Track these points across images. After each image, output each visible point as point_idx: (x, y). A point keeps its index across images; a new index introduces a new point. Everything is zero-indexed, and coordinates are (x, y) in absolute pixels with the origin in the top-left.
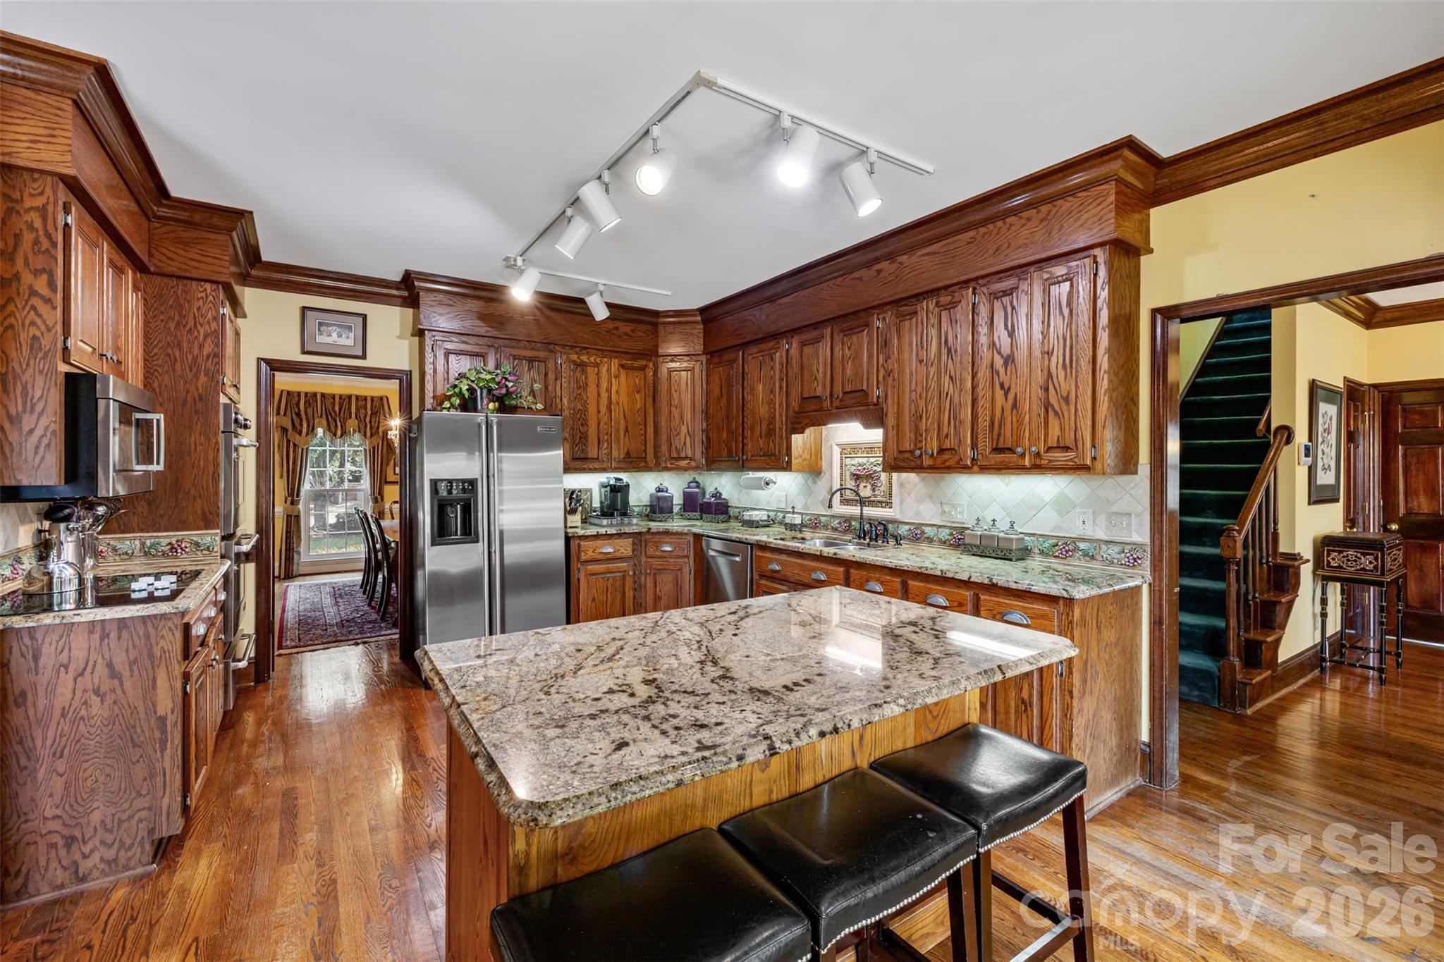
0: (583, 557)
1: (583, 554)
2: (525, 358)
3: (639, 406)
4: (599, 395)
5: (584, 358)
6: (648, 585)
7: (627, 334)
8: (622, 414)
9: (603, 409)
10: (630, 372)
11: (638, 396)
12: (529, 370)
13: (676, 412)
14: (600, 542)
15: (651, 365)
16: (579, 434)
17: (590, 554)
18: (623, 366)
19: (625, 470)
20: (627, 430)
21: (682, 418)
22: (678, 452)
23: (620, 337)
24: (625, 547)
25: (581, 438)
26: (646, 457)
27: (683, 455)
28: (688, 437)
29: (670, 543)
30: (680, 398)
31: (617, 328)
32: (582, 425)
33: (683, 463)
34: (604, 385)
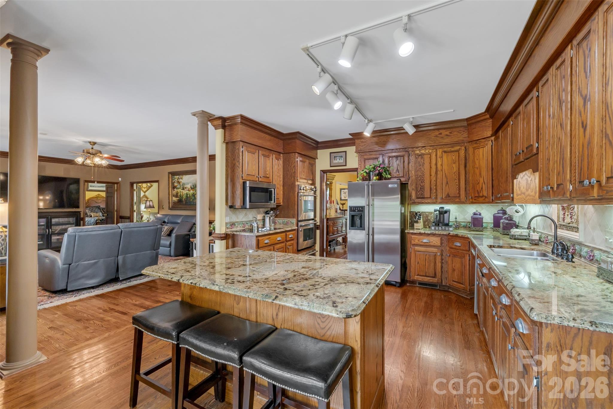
0: (413, 242)
1: (413, 241)
2: (394, 156)
3: (455, 170)
4: (431, 167)
5: (423, 152)
6: (449, 262)
7: (447, 135)
8: (444, 176)
9: (433, 174)
10: (449, 154)
11: (454, 166)
12: (396, 161)
13: (477, 172)
14: (421, 237)
15: (463, 148)
16: (420, 187)
17: (416, 242)
18: (445, 152)
19: (447, 203)
20: (447, 183)
21: (480, 174)
22: (478, 193)
23: (442, 137)
24: (436, 241)
25: (421, 188)
26: (459, 196)
27: (481, 195)
28: (484, 185)
29: (460, 242)
30: (479, 163)
31: (441, 134)
32: (422, 182)
33: (481, 199)
34: (434, 162)
